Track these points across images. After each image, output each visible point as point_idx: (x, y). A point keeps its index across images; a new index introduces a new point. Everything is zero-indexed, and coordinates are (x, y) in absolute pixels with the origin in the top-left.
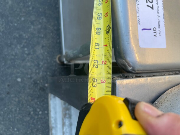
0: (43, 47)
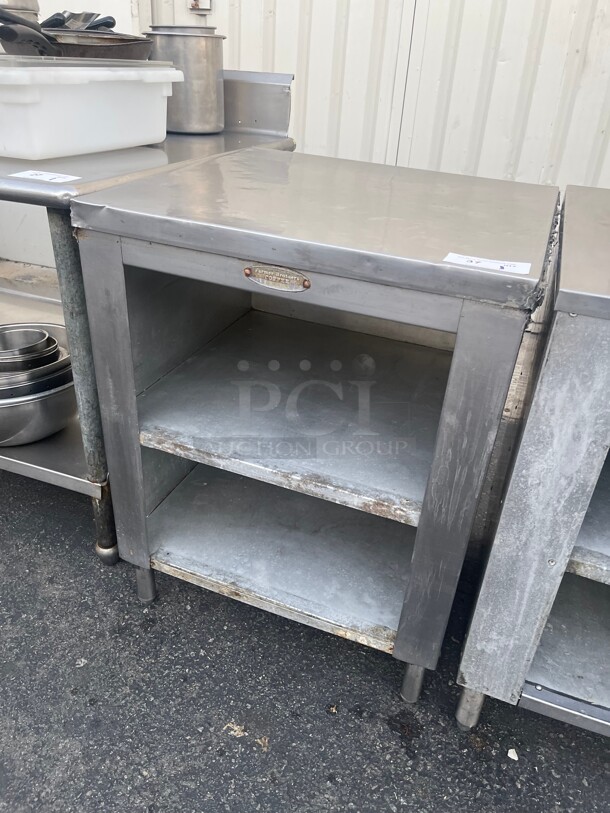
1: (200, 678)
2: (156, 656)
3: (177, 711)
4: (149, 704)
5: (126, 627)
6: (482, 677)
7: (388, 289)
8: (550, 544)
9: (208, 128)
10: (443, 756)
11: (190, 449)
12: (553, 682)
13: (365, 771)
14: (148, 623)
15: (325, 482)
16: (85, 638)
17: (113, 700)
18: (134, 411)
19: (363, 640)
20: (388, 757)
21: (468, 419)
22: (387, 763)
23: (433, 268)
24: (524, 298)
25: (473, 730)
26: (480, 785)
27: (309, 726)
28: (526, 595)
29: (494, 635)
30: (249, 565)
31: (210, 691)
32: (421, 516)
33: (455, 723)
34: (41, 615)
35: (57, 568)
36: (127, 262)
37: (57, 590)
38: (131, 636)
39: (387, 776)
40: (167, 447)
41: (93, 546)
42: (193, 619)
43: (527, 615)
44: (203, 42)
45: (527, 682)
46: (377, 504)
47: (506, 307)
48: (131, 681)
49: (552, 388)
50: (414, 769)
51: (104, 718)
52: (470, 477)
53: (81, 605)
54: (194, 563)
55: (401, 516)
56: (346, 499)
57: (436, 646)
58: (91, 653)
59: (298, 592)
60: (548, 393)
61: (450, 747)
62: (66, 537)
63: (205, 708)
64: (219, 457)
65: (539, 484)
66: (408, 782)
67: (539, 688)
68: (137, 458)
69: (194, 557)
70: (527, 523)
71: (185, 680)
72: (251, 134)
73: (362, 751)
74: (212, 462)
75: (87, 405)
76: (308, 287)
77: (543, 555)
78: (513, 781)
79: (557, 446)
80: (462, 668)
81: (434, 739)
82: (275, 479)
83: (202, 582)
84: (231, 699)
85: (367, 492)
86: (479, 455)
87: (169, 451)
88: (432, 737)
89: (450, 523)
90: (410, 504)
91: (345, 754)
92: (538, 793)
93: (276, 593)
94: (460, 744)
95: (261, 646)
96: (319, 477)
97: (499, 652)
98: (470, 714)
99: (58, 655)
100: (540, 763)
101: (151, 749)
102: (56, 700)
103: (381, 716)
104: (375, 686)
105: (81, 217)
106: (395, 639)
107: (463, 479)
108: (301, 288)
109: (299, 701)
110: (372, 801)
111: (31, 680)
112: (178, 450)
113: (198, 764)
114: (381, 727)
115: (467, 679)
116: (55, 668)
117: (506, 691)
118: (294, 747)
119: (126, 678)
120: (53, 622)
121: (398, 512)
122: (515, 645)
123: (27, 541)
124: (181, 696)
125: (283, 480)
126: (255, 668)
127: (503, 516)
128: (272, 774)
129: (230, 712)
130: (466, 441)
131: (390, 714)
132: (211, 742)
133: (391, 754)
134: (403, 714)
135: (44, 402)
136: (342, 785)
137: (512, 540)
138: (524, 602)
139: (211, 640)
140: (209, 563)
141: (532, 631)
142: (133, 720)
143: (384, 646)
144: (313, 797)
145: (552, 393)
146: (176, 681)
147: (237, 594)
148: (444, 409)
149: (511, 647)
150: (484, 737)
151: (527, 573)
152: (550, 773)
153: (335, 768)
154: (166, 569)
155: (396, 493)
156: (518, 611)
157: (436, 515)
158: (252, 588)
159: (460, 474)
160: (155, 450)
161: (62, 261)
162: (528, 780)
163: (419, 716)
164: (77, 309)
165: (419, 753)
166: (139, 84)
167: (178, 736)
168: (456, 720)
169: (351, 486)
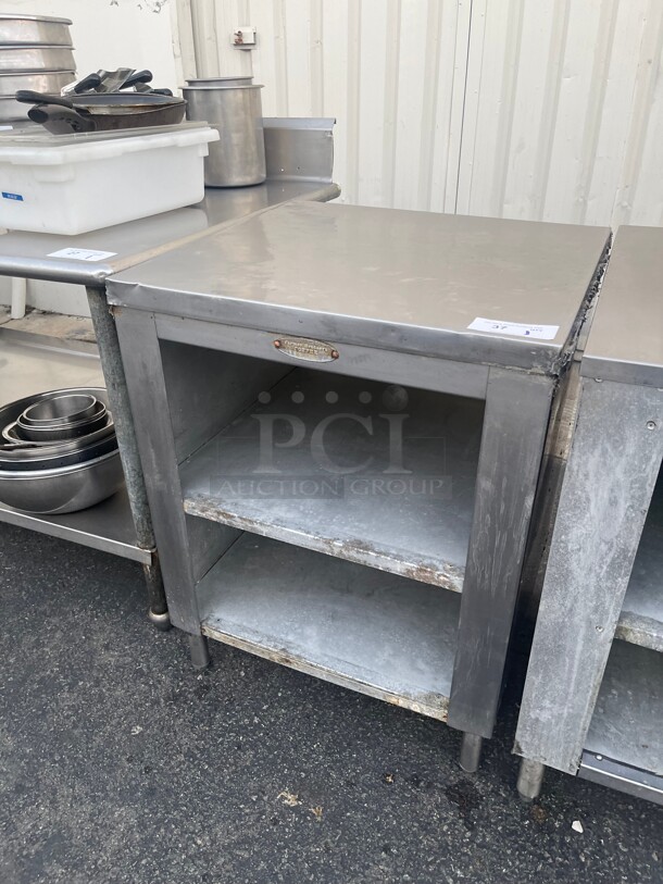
0: (107, 647)
1: (253, 746)
2: (210, 724)
3: (231, 780)
4: (204, 772)
5: (181, 694)
6: (539, 746)
7: (414, 358)
8: (596, 610)
9: (249, 180)
10: (504, 827)
11: (233, 517)
12: (615, 752)
13: (421, 842)
14: (203, 689)
15: (367, 548)
16: (141, 705)
17: (168, 768)
18: (177, 480)
19: (415, 708)
20: (445, 828)
21: (504, 485)
22: (444, 834)
23: (457, 336)
24: (549, 363)
25: (536, 801)
26: (541, 857)
27: (364, 795)
28: (576, 663)
29: (547, 703)
30: (300, 631)
31: (264, 759)
32: (464, 582)
33: (517, 795)
34: (98, 683)
35: (112, 635)
36: (162, 336)
37: (112, 656)
38: (185, 703)
39: (444, 848)
40: (211, 515)
41: (147, 611)
42: (246, 686)
43: (578, 683)
44: (240, 95)
45: (584, 751)
46: (421, 570)
47: (532, 373)
48: (185, 749)
49: (585, 453)
50: (472, 841)
51: (159, 786)
52: (510, 542)
53: (136, 672)
54: (244, 629)
55: (445, 582)
56: (389, 565)
57: (490, 713)
58: (146, 720)
59: (349, 659)
60: (580, 457)
61: (511, 819)
62: (121, 603)
63: (259, 777)
64: (261, 524)
65: (579, 550)
66: (466, 854)
67: (599, 758)
68: (182, 527)
69: (245, 624)
70: (571, 589)
71: (239, 748)
72: (294, 182)
73: (419, 822)
74: (254, 529)
75: (133, 473)
76: (337, 358)
77: (590, 622)
78: (576, 854)
79: (594, 510)
80: (518, 737)
81: (494, 810)
82: (318, 545)
83: (252, 648)
84: (285, 768)
85: (410, 557)
86: (517, 520)
87: (213, 519)
88: (492, 808)
89: (493, 589)
90: (454, 570)
91: (401, 824)
92: (604, 867)
93: (326, 659)
94: (522, 816)
95: (316, 713)
96: (361, 543)
97: (553, 721)
98: (531, 785)
99: (114, 722)
100: (607, 835)
101: (205, 818)
102: (111, 768)
103: (439, 786)
104: (433, 755)
105: (115, 295)
106: (448, 706)
107: (504, 545)
108: (329, 359)
109: (354, 770)
110: (428, 873)
111: (88, 748)
112: (221, 517)
113: (250, 833)
114: (439, 798)
115: (523, 748)
116: (112, 735)
117: (564, 760)
118: (349, 817)
119: (180, 746)
120: (108, 690)
121: (442, 578)
122: (569, 713)
123: (84, 607)
124: (235, 764)
125: (325, 546)
126: (308, 735)
127: (545, 582)
128: (326, 843)
129: (284, 779)
130: (503, 508)
131: (449, 783)
132: (265, 811)
133: (448, 825)
134: (463, 783)
135: (94, 470)
136: (397, 856)
137: (557, 606)
138: (575, 670)
139: (265, 707)
140: (260, 629)
141: (586, 699)
142: (187, 788)
143: (437, 713)
144: (368, 867)
145: (584, 458)
146: (230, 748)
147: (287, 661)
148: (479, 475)
149: (565, 715)
150: (548, 808)
151: (575, 640)
152: (617, 847)
153: (390, 839)
154: (216, 636)
155: (439, 558)
156: (570, 679)
157: (479, 580)
158: (303, 655)
159: (500, 540)
160: (198, 518)
161: (101, 334)
162: (593, 853)
163: (478, 786)
164: (118, 381)
165: (478, 825)
166: (174, 148)
167: (231, 804)
168: (517, 792)
169: (394, 552)
